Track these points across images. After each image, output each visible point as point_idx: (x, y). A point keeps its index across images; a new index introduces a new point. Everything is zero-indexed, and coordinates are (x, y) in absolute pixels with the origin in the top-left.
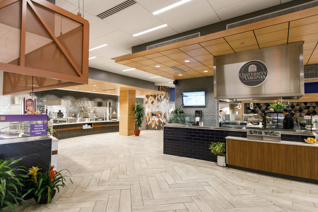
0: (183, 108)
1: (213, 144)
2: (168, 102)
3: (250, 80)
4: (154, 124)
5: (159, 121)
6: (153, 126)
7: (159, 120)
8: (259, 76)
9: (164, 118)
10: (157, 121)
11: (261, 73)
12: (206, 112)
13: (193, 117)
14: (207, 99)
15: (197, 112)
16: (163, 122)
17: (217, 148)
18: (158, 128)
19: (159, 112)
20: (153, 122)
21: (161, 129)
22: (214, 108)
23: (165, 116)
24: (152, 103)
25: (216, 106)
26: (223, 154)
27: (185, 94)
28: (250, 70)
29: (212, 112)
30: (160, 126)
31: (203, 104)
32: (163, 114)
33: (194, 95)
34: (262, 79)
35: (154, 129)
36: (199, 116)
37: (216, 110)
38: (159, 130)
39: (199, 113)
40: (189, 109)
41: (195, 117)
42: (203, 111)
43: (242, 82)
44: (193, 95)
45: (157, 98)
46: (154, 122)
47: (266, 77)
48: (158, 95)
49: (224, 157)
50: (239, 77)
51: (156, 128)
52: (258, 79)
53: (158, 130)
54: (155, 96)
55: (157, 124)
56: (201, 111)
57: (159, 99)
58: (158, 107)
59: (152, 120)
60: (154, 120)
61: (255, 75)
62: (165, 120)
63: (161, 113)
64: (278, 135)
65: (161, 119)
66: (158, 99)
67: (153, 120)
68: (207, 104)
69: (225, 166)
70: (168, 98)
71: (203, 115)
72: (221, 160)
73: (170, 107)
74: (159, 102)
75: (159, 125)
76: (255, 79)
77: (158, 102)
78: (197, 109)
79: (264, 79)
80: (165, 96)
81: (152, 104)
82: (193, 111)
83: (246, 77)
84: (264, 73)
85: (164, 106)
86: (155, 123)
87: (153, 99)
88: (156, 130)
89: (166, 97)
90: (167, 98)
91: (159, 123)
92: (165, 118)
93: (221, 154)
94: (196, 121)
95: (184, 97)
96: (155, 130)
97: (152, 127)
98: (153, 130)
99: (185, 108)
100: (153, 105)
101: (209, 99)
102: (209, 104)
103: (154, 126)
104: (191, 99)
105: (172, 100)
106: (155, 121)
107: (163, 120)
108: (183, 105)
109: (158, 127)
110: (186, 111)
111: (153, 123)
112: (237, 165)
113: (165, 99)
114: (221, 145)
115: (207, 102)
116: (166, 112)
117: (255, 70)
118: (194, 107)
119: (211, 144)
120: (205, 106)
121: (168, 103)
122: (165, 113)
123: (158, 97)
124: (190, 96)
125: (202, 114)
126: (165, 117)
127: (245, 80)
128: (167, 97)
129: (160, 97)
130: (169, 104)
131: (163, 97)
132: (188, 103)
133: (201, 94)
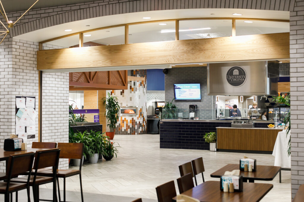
0: (175, 102)
1: (207, 134)
2: (145, 91)
3: (234, 81)
4: (125, 125)
5: (133, 121)
6: (123, 129)
7: (133, 119)
8: (240, 78)
9: (139, 117)
10: (129, 121)
11: (242, 77)
12: (202, 107)
13: (187, 113)
14: (203, 92)
15: (191, 106)
16: (138, 123)
17: (209, 136)
18: (131, 132)
19: (131, 107)
20: (123, 122)
21: (136, 133)
22: (210, 102)
23: (141, 113)
24: (122, 92)
25: (212, 101)
26: (215, 141)
27: (178, 86)
28: (234, 73)
29: (208, 107)
30: (135, 128)
31: (198, 97)
32: (139, 109)
33: (188, 87)
34: (242, 81)
35: (125, 133)
36: (194, 111)
37: (212, 104)
38: (133, 134)
39: (193, 108)
40: (182, 103)
41: (190, 112)
42: (198, 106)
43: (229, 82)
44: (186, 87)
45: (129, 85)
46: (125, 123)
47: (245, 80)
48: (131, 81)
49: (215, 144)
50: (227, 79)
51: (129, 131)
52: (239, 81)
53: (131, 134)
55: (129, 126)
56: (196, 105)
57: (133, 87)
58: (131, 99)
59: (121, 119)
60: (125, 119)
61: (238, 78)
62: (141, 119)
63: (135, 109)
64: (251, 123)
65: (135, 118)
66: (131, 87)
67: (123, 119)
68: (202, 98)
69: (216, 150)
70: (146, 86)
71: (199, 110)
72: (213, 146)
74: (133, 92)
75: (132, 126)
76: (238, 81)
77: (131, 92)
78: (192, 103)
79: (243, 81)
80: (141, 83)
81: (121, 94)
82: (186, 106)
83: (232, 79)
84: (243, 77)
85: (139, 98)
86: (127, 124)
88: (129, 134)
89: (142, 85)
90: (144, 85)
91: (133, 124)
92: (141, 116)
93: (213, 141)
94: (190, 117)
95: (176, 90)
96: (127, 134)
97: (121, 130)
98: (123, 134)
99: (177, 102)
100: (123, 96)
101: (205, 92)
102: (205, 97)
103: (126, 129)
104: (185, 91)
106: (127, 120)
107: (138, 119)
108: (175, 98)
109: (131, 130)
110: (179, 106)
111: (123, 125)
112: (224, 148)
113: (141, 87)
114: (213, 133)
115: (203, 95)
116: (142, 107)
117: (238, 73)
118: (187, 101)
119: (205, 134)
120: (201, 100)
121: (145, 93)
122: (141, 109)
123: (131, 84)
124: (183, 88)
125: (197, 108)
127: (231, 81)
128: (145, 83)
129: (134, 83)
130: (146, 95)
131: (138, 84)
132: (181, 96)
133: (196, 87)
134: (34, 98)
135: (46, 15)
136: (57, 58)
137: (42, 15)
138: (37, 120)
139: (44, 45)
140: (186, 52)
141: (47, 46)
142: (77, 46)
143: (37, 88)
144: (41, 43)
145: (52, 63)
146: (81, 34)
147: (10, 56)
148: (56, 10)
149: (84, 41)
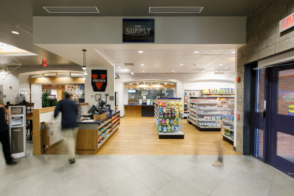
7: (75, 98)
24: (71, 90)
30: (76, 100)
45: (74, 88)
54: (73, 87)
58: (74, 92)
63: (76, 95)
73: (81, 92)
74: (75, 90)
85: (77, 91)
87: (71, 88)
89: (78, 88)
105: (81, 89)
116: (78, 94)
126: (78, 96)
129: (75, 87)
130: (80, 91)
134: (28, 91)
135: (30, 68)
136: (35, 80)
137: (29, 68)
138: (29, 98)
139: (32, 76)
140: (72, 81)
141: (32, 77)
142: (42, 77)
143: (29, 88)
144: (30, 76)
145: (34, 82)
146: (43, 74)
147: (18, 79)
148: (33, 67)
149: (44, 76)
